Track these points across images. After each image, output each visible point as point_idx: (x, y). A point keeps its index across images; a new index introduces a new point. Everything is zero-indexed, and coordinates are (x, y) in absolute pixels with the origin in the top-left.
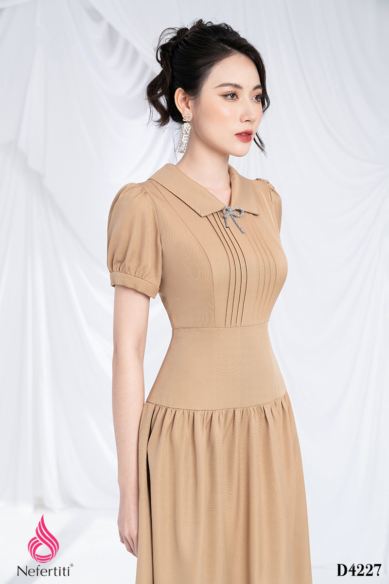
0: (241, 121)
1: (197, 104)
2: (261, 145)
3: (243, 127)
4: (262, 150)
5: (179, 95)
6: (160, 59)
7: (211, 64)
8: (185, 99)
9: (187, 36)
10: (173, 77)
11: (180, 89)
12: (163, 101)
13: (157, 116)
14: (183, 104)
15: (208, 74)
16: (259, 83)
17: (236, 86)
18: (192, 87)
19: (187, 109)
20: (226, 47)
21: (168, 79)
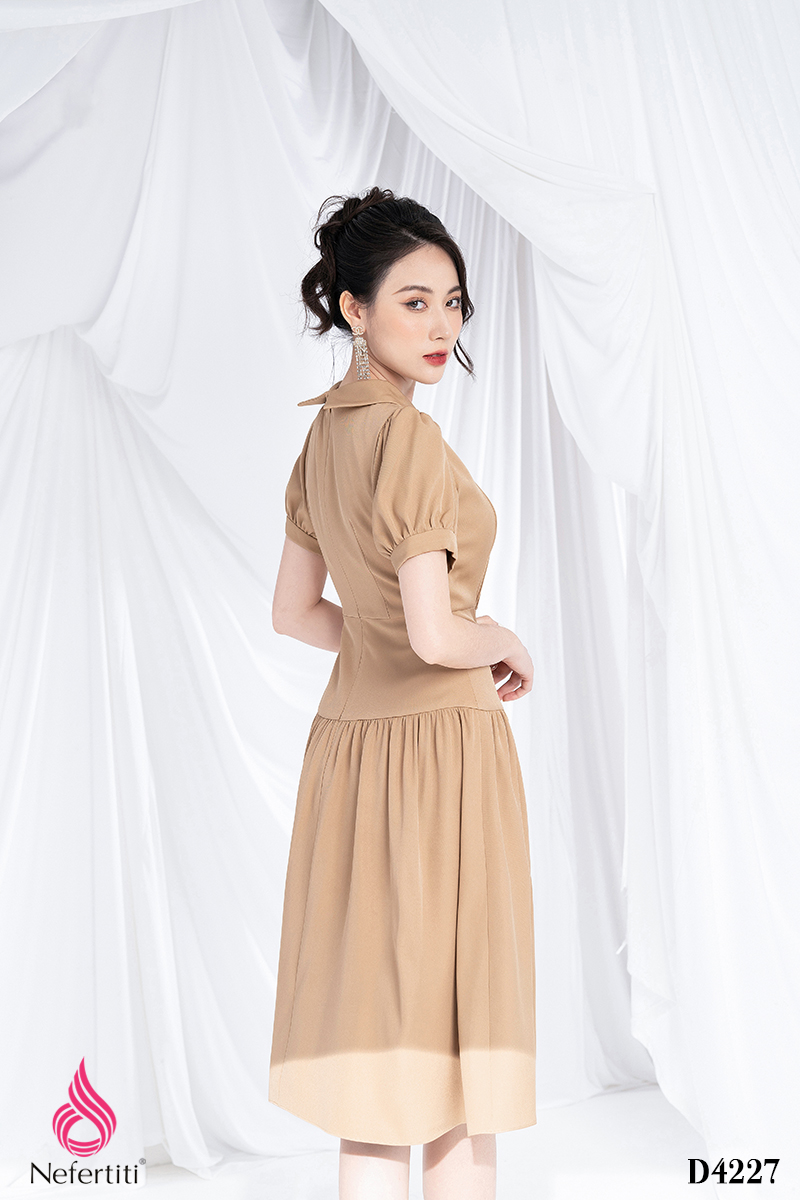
0: (431, 339)
1: (370, 315)
2: (469, 366)
3: (434, 347)
4: (470, 372)
5: (346, 299)
6: (319, 244)
7: (390, 261)
8: (353, 305)
9: (356, 217)
10: (337, 273)
11: (346, 292)
12: (324, 302)
13: (316, 321)
14: (352, 312)
15: (385, 276)
16: (456, 283)
17: (423, 289)
18: (364, 291)
19: (357, 319)
20: (410, 235)
21: (332, 273)
